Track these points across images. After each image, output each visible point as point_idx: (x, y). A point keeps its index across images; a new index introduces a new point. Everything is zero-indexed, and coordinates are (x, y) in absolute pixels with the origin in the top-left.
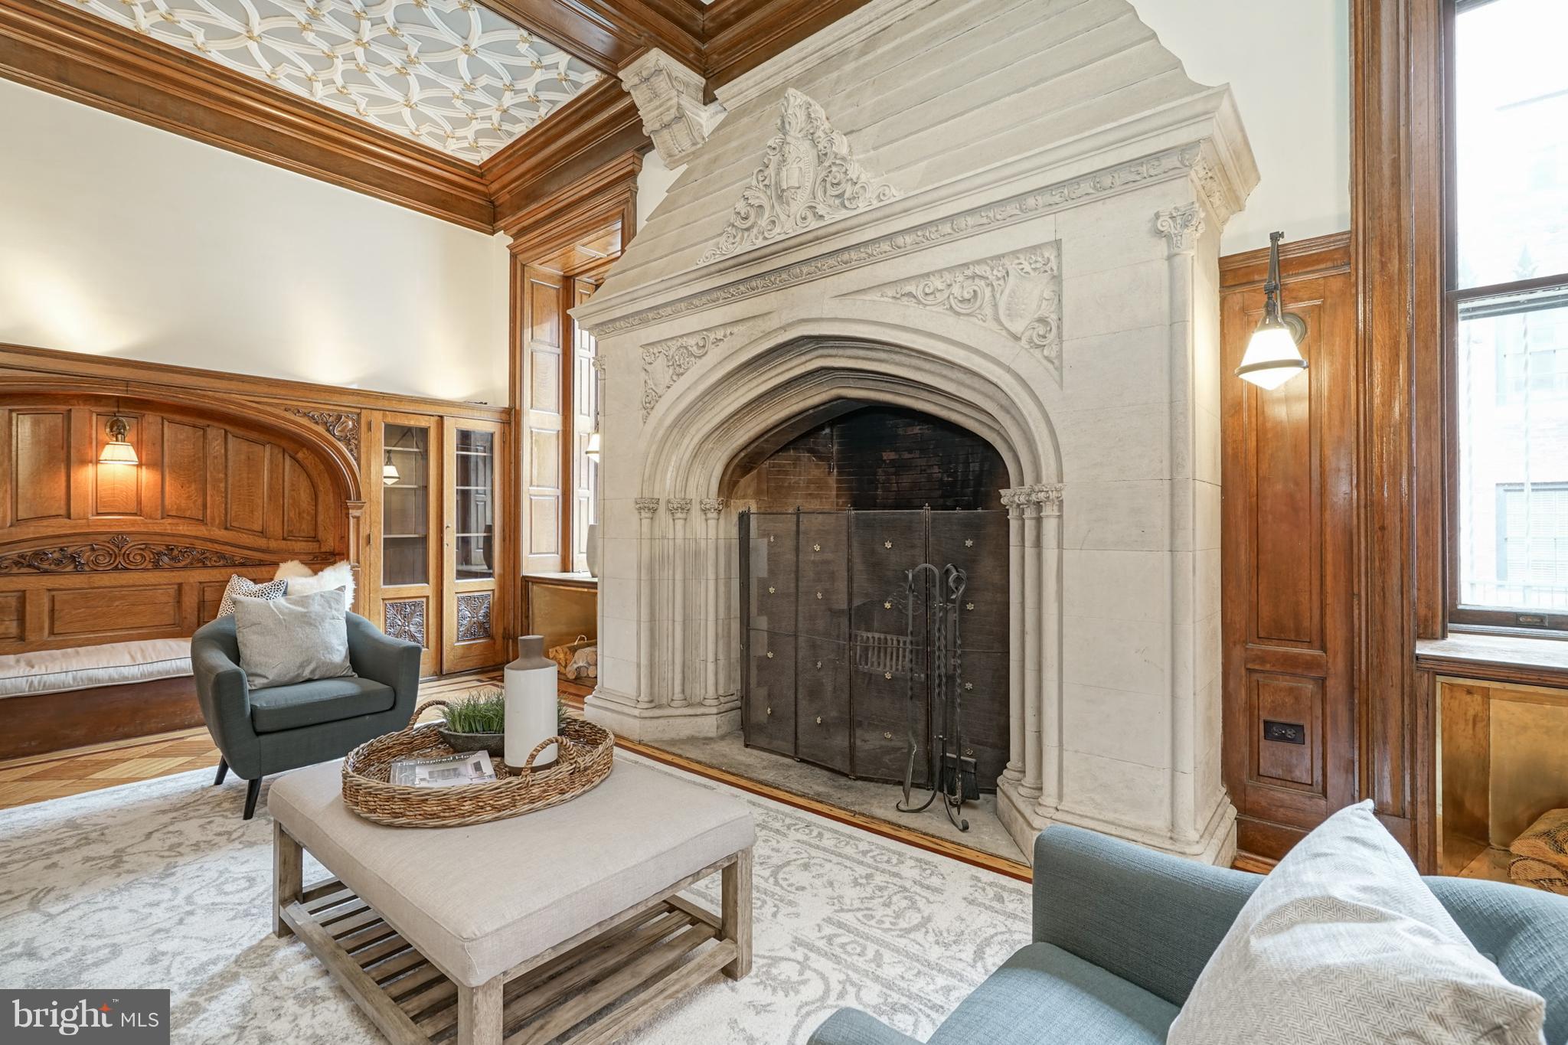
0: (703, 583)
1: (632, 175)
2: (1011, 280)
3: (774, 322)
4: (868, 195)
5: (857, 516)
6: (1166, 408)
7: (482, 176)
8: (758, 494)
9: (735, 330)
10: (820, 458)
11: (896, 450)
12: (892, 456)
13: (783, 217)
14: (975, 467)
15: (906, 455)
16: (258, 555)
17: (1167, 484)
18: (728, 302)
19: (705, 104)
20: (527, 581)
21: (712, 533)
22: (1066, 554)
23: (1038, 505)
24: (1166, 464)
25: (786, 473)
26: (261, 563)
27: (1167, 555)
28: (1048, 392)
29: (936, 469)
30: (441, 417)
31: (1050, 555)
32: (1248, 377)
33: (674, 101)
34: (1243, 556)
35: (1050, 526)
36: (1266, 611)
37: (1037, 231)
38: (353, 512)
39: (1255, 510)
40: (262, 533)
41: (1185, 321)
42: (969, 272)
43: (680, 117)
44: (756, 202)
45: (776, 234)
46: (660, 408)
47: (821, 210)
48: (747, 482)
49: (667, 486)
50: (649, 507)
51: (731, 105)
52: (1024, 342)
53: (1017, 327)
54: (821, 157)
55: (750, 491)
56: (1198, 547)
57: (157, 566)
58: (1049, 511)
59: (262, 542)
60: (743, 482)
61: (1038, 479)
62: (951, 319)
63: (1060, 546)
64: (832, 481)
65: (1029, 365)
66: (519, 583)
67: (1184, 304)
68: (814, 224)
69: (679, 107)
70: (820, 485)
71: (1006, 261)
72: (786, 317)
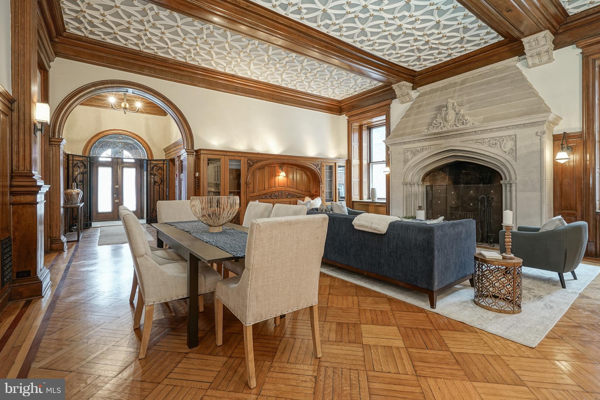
0: (418, 201)
1: (389, 104)
2: (505, 141)
3: (443, 146)
4: (470, 123)
5: (464, 186)
6: (539, 167)
7: (340, 102)
8: (430, 181)
9: (432, 147)
10: (444, 172)
11: (466, 170)
12: (465, 171)
13: (447, 125)
14: (489, 174)
15: (469, 171)
16: (301, 195)
17: (540, 180)
18: (429, 141)
19: (413, 90)
20: (353, 202)
21: (420, 190)
22: (517, 193)
23: (511, 184)
24: (539, 177)
25: (436, 176)
26: (302, 197)
27: (540, 193)
28: (513, 163)
29: (478, 175)
30: (335, 163)
31: (514, 194)
32: (557, 161)
33: (407, 91)
34: (558, 193)
35: (514, 188)
36: (563, 204)
37: (511, 132)
38: (321, 186)
39: (561, 185)
40: (302, 190)
41: (543, 151)
42: (494, 139)
43: (408, 94)
44: (440, 121)
45: (445, 129)
46: (409, 163)
47: (457, 125)
48: (427, 178)
49: (409, 179)
50: (405, 184)
51: (422, 91)
52: (507, 153)
53: (506, 150)
54: (457, 114)
55: (428, 180)
56: (546, 191)
57: (287, 197)
58: (514, 185)
59: (302, 192)
60: (426, 178)
61: (511, 179)
62: (490, 148)
63: (516, 191)
64: (447, 177)
65: (508, 158)
66: (351, 203)
67: (543, 148)
68: (455, 128)
69: (408, 92)
70: (444, 178)
71: (503, 137)
72: (446, 145)
